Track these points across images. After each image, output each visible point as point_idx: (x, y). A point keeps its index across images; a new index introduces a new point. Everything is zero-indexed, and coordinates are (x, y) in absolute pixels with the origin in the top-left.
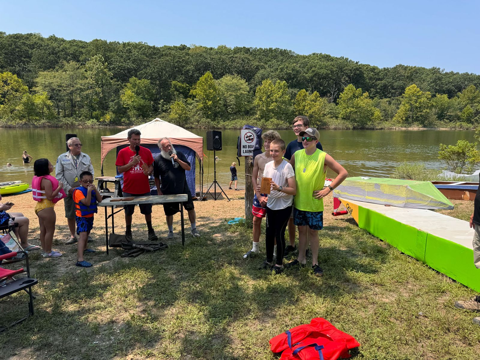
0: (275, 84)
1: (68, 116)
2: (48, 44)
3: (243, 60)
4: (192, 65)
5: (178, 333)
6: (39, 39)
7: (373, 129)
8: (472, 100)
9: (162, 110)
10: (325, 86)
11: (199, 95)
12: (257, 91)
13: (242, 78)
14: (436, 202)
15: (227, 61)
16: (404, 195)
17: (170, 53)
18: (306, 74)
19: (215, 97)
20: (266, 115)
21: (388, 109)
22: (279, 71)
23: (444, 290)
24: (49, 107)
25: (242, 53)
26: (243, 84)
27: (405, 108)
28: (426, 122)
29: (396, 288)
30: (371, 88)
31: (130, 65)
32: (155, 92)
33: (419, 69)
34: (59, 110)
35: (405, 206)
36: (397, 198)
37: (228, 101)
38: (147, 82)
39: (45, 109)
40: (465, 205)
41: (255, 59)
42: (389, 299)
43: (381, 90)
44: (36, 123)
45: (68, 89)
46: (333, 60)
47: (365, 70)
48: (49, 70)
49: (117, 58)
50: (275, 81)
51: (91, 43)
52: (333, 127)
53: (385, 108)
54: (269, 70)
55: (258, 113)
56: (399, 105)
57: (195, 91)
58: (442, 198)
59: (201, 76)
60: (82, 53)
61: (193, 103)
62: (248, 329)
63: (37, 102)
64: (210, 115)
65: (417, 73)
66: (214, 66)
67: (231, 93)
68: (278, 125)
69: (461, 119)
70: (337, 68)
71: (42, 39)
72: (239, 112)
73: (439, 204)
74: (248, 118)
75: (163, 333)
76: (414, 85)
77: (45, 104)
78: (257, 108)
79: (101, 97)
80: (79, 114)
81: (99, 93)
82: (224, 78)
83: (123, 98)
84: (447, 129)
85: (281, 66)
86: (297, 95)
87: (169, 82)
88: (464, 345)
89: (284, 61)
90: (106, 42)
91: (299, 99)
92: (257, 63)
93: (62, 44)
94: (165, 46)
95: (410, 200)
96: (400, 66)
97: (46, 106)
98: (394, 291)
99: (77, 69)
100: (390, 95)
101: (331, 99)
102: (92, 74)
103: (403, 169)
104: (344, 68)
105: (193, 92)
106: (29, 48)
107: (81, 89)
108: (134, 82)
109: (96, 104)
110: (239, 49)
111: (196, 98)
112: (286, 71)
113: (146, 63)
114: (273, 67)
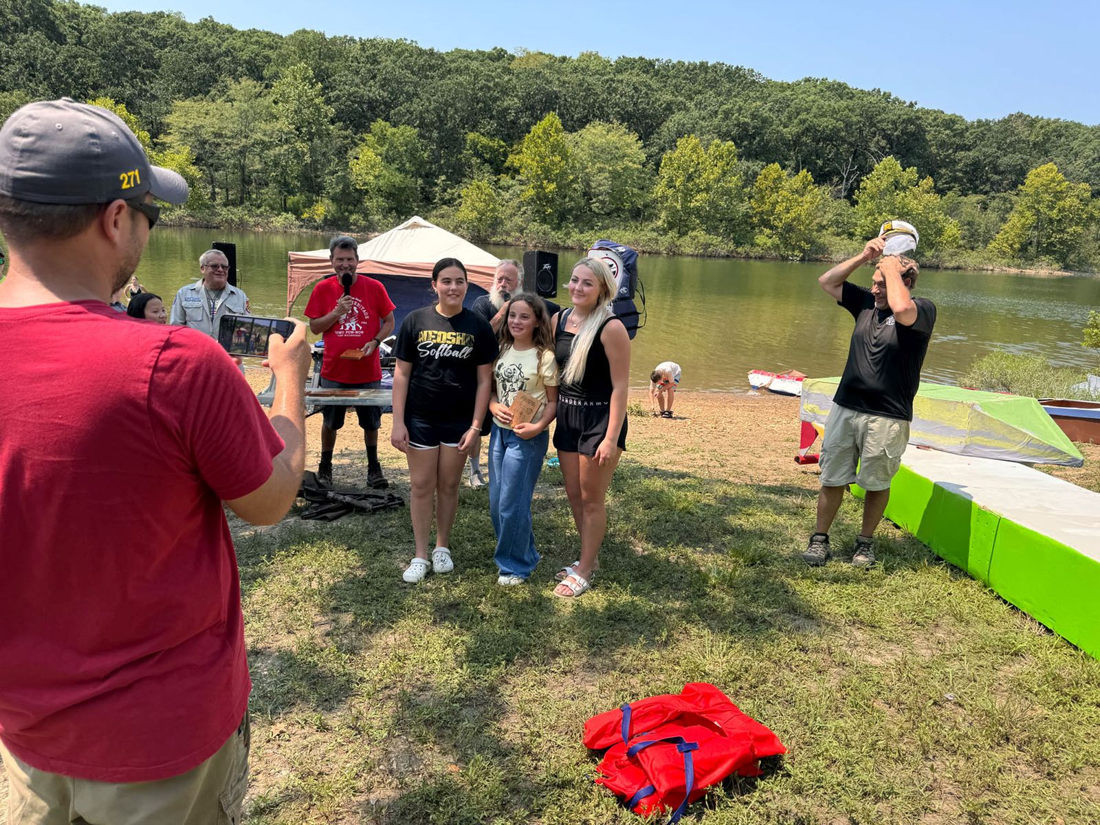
0: (707, 148)
1: (234, 204)
2: (196, 37)
3: (636, 89)
4: (516, 96)
5: (392, 689)
6: (177, 25)
7: (937, 268)
9: (442, 199)
10: (828, 160)
11: (526, 168)
12: (662, 164)
13: (629, 130)
14: (1040, 446)
15: (599, 91)
16: (964, 425)
17: (467, 68)
18: (785, 127)
19: (564, 174)
20: (680, 220)
21: (978, 220)
22: (719, 117)
23: (1019, 650)
25: (635, 71)
26: (632, 146)
27: (1023, 220)
28: (1072, 257)
29: (908, 636)
30: (940, 167)
31: (374, 93)
32: (429, 156)
33: (1067, 127)
34: (214, 190)
35: (965, 452)
36: (949, 431)
37: (593, 185)
38: (411, 132)
41: (665, 86)
42: (881, 658)
43: (966, 173)
45: (235, 141)
46: (854, 96)
47: (929, 124)
48: (196, 98)
49: (346, 75)
50: (708, 140)
51: (291, 37)
53: (971, 219)
54: (696, 113)
55: (663, 215)
56: (1008, 212)
57: (517, 157)
58: (1057, 437)
59: (535, 124)
60: (268, 60)
61: (512, 186)
62: (546, 694)
64: (549, 215)
65: (1060, 136)
66: (566, 100)
67: (602, 166)
68: (707, 246)
70: (861, 115)
71: (183, 26)
72: (617, 212)
73: (1048, 451)
74: (636, 227)
75: (358, 684)
76: (1050, 165)
78: (659, 205)
79: (306, 164)
80: (256, 200)
81: (304, 154)
82: (588, 130)
83: (356, 169)
85: (725, 107)
86: (759, 177)
87: (460, 134)
88: (1036, 776)
89: (734, 93)
90: (322, 36)
91: (763, 187)
92: (669, 97)
93: (228, 39)
94: (457, 51)
95: (979, 438)
96: (1020, 116)
98: (898, 642)
99: (256, 97)
100: (987, 188)
101: (839, 191)
102: (288, 110)
103: (992, 367)
104: (879, 118)
105: (513, 160)
106: (154, 45)
107: (263, 142)
108: (382, 131)
109: (296, 178)
110: (628, 63)
111: (519, 174)
112: (737, 119)
113: (411, 90)
114: (705, 108)
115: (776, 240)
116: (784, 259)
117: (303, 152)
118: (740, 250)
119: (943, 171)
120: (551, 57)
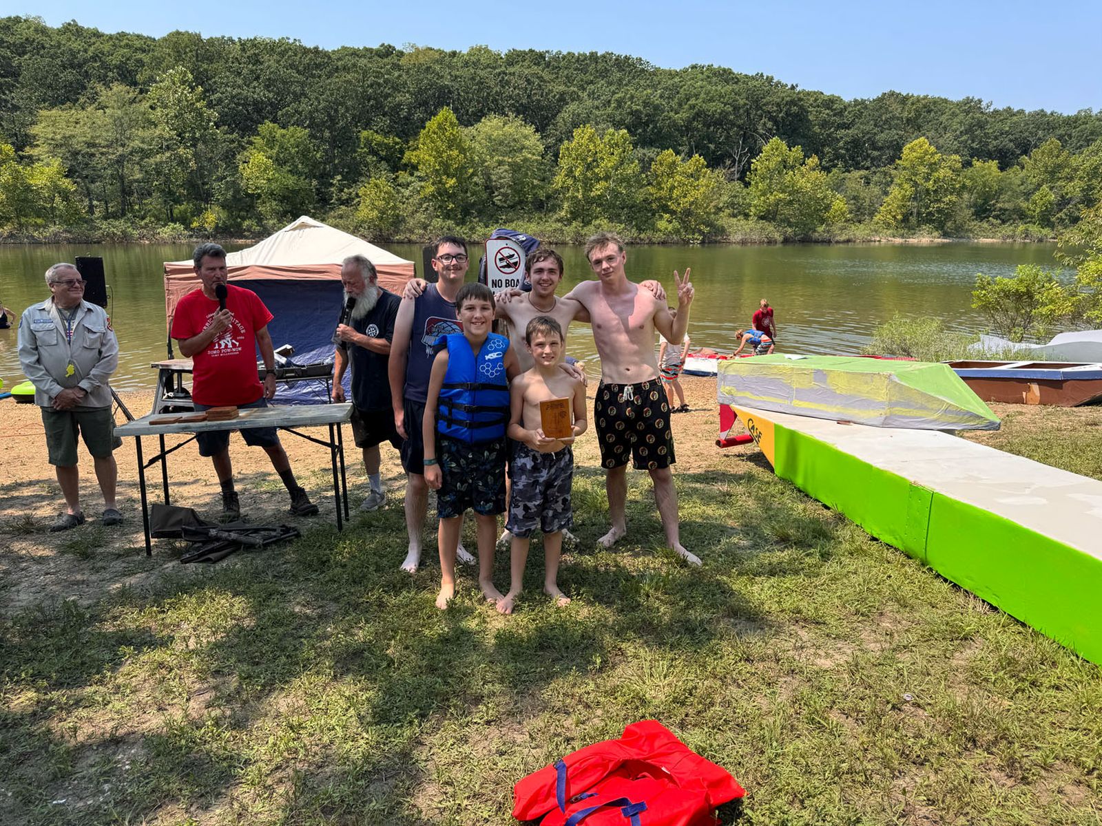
0: (602, 137)
1: (115, 216)
2: (59, 42)
3: (528, 81)
4: (408, 92)
6: (36, 30)
7: (829, 242)
8: (1052, 173)
9: (338, 199)
10: (720, 143)
11: (424, 164)
12: (561, 155)
13: (526, 123)
14: (959, 412)
15: (492, 84)
16: (882, 396)
17: (354, 65)
18: (676, 113)
19: (462, 168)
20: (583, 210)
21: (862, 195)
22: (612, 105)
23: (968, 633)
24: (65, 196)
25: (527, 63)
26: (530, 139)
27: (903, 192)
28: (949, 224)
29: (854, 629)
30: (823, 146)
31: (259, 94)
32: (322, 156)
33: (935, 102)
34: (91, 203)
35: (886, 423)
36: (867, 403)
37: (494, 178)
38: (302, 133)
39: (58, 199)
40: (1030, 416)
41: (557, 77)
42: (830, 660)
43: (847, 150)
44: (36, 234)
45: (111, 151)
46: (739, 81)
47: (811, 105)
48: (63, 107)
49: (227, 77)
50: (604, 129)
51: (164, 39)
52: (738, 237)
53: (855, 194)
54: (589, 103)
55: (566, 205)
56: (889, 186)
57: (414, 153)
58: (972, 401)
59: (430, 119)
60: (140, 63)
61: (411, 182)
62: (468, 752)
63: (38, 182)
64: (451, 210)
65: (929, 112)
66: (459, 94)
67: (501, 158)
69: (1026, 216)
70: (747, 99)
71: (43, 31)
72: (521, 205)
73: (966, 417)
74: (541, 219)
75: (242, 769)
76: (922, 139)
77: (56, 188)
78: (561, 195)
79: (192, 171)
80: (140, 212)
81: (188, 160)
82: (484, 123)
83: (246, 173)
84: (995, 240)
85: (617, 96)
86: (654, 163)
87: (353, 132)
89: (624, 82)
90: (198, 37)
91: (659, 173)
92: (562, 88)
93: (94, 43)
94: (344, 48)
95: (897, 408)
96: (892, 94)
97: (59, 193)
98: (846, 638)
99: (131, 103)
100: (868, 164)
101: (733, 173)
102: (167, 115)
103: (892, 333)
104: (765, 100)
105: (409, 156)
106: (12, 52)
107: (142, 150)
108: (271, 133)
109: (182, 186)
110: (518, 56)
111: (418, 170)
112: (630, 107)
113: (298, 89)
114: (598, 98)
115: (676, 224)
116: (686, 242)
117: (186, 158)
118: (642, 236)
119: (827, 149)
120: (441, 52)
